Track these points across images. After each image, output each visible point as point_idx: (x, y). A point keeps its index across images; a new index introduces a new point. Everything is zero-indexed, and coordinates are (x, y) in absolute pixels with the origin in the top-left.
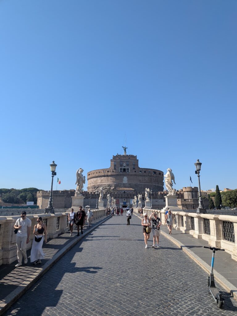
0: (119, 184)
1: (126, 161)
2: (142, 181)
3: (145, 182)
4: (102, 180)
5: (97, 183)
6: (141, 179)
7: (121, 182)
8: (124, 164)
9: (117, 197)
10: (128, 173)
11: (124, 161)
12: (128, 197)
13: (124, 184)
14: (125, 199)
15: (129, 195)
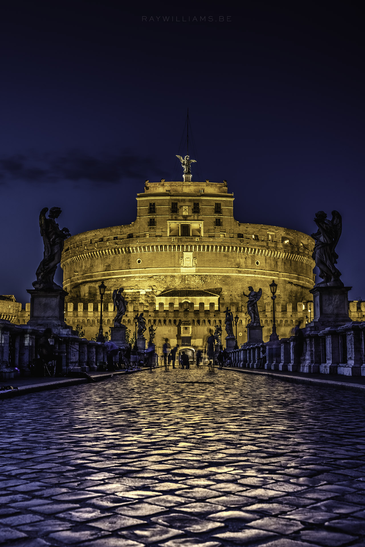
0: (166, 276)
1: (190, 201)
2: (246, 267)
3: (255, 273)
4: (109, 266)
5: (91, 277)
6: (242, 261)
7: (175, 271)
8: (185, 211)
9: (160, 321)
10: (197, 239)
11: (184, 201)
12: (198, 322)
13: (183, 278)
14: (186, 328)
15: (202, 315)
